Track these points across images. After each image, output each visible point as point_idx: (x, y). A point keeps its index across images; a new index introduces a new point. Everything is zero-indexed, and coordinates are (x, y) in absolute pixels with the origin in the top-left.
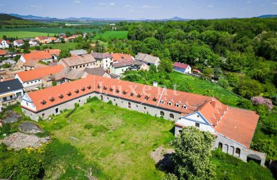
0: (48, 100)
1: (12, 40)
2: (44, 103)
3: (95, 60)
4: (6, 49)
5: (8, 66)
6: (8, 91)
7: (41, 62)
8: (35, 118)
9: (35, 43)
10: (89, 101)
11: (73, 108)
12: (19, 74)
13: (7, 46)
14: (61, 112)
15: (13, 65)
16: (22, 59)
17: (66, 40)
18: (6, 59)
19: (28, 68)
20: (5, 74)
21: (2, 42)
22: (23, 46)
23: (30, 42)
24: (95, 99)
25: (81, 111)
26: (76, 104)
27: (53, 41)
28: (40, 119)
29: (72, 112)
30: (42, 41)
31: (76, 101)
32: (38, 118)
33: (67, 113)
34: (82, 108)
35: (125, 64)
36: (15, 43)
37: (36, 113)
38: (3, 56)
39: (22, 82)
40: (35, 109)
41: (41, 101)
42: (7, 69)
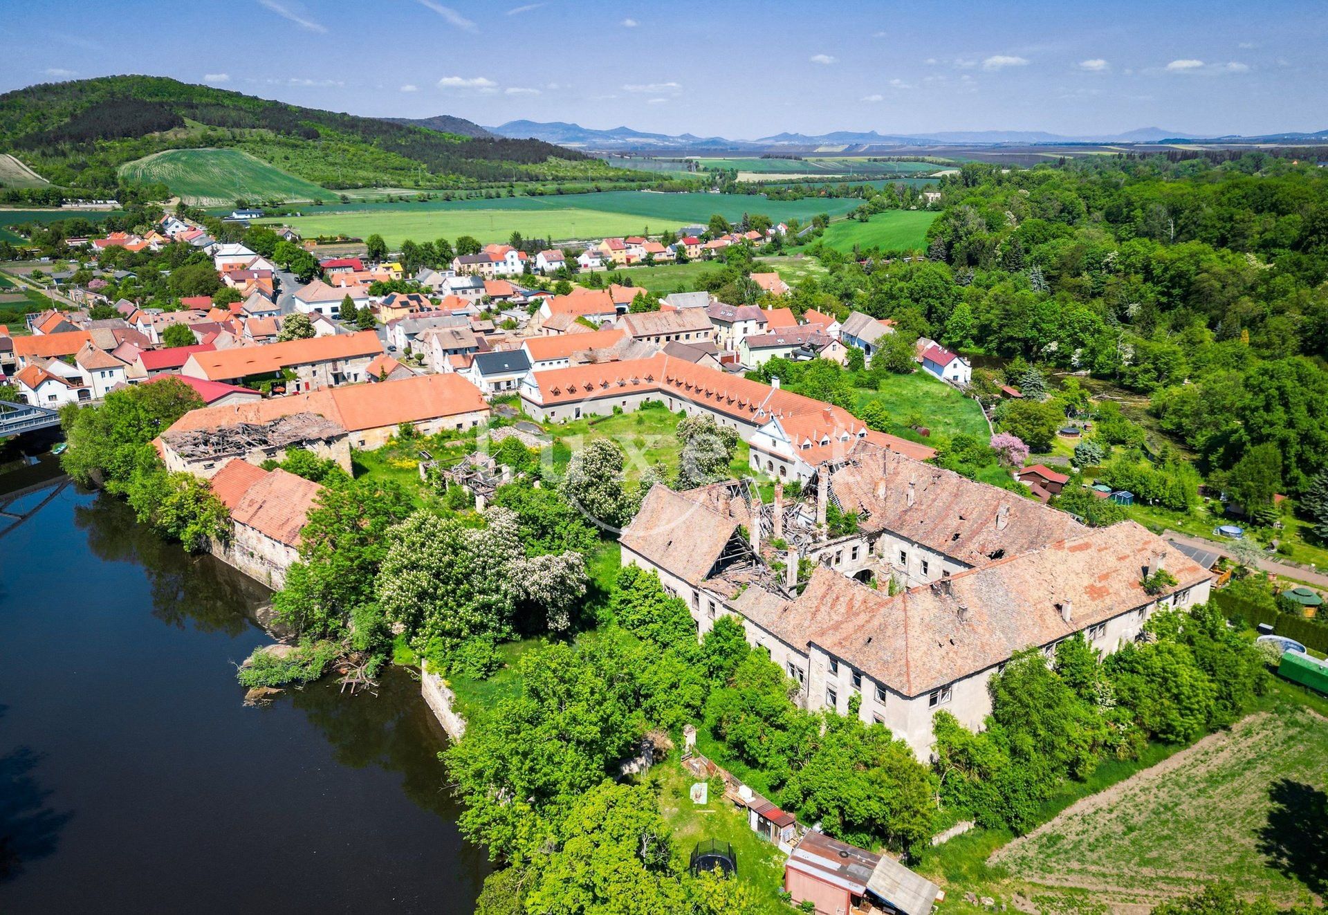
0: (564, 388)
1: (534, 247)
2: (556, 393)
3: (708, 324)
4: (516, 277)
5: (512, 326)
6: (504, 371)
7: (581, 320)
8: (540, 416)
9: (597, 262)
10: (644, 407)
11: (610, 412)
12: (529, 343)
13: (519, 269)
14: (585, 416)
15: (523, 325)
16: (545, 310)
17: (693, 251)
18: (512, 306)
19: (553, 333)
20: (503, 340)
21: (508, 256)
22: (561, 271)
23: (583, 259)
24: (659, 405)
25: (621, 420)
26: (615, 408)
27: (650, 254)
28: (547, 421)
29: (605, 419)
30: (619, 257)
31: (617, 402)
32: (543, 418)
33: (594, 419)
34: (625, 417)
35: (781, 341)
36: (541, 260)
37: (542, 407)
38: (505, 297)
39: (531, 360)
40: (540, 401)
41: (552, 388)
42: (509, 333)
